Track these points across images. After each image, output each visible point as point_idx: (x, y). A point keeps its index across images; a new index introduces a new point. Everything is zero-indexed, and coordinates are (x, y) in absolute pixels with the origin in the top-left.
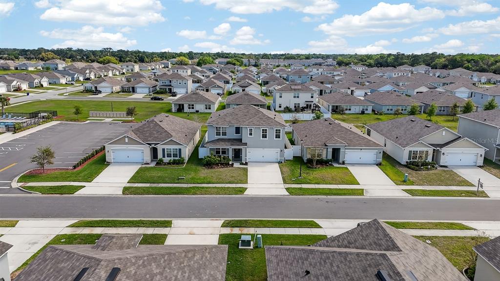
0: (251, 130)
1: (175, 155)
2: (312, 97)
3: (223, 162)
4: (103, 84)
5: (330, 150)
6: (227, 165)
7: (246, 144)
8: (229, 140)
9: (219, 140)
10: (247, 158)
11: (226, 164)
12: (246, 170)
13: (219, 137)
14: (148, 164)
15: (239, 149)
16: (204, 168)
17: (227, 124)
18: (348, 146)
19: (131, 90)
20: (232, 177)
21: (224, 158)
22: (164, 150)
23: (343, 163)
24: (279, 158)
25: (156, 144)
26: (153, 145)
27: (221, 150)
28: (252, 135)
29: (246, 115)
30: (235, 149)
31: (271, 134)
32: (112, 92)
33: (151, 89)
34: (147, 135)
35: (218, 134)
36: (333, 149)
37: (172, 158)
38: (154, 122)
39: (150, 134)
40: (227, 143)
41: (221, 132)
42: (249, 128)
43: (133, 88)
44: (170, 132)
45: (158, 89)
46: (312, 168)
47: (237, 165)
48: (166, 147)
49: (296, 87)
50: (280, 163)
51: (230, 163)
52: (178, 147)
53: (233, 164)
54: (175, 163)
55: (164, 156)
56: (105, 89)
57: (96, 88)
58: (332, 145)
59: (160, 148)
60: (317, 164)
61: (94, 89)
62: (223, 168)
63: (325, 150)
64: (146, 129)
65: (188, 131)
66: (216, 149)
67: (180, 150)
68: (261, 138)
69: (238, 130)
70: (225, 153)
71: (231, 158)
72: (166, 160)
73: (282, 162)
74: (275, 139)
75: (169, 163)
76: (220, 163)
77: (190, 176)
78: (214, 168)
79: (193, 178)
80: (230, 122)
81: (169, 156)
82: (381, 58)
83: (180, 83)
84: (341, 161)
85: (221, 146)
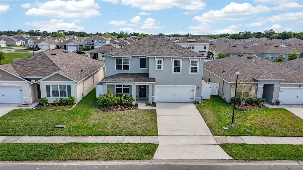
0: (160, 62)
1: (63, 94)
2: (205, 48)
3: (124, 103)
4: (42, 43)
5: (261, 87)
6: (130, 105)
7: (153, 80)
8: (132, 75)
9: (119, 75)
10: (155, 97)
11: (128, 105)
12: (154, 113)
13: (119, 71)
14: (27, 105)
15: (145, 86)
16: (98, 110)
17: (130, 55)
18: (284, 82)
19: (63, 47)
20: (135, 124)
21: (125, 98)
22: (48, 87)
23: (278, 103)
24: (195, 97)
25: (37, 79)
26: (34, 81)
27: (122, 88)
28: (160, 68)
29: (153, 46)
30: (140, 86)
31: (185, 66)
32: (49, 49)
33: (78, 47)
34: (29, 68)
35: (118, 67)
36: (265, 85)
37: (59, 98)
38: (43, 55)
39: (33, 67)
40: (129, 78)
41: (122, 64)
42: (157, 59)
43: (65, 46)
44: (59, 66)
45: (84, 47)
46: (240, 110)
47: (142, 106)
48: (51, 83)
49: (191, 40)
50: (196, 103)
51: (134, 103)
52: (66, 83)
53: (137, 105)
54: (62, 104)
55: (49, 96)
56: (44, 47)
57: (37, 46)
58: (264, 80)
59: (43, 84)
60: (246, 105)
61: (35, 47)
62: (124, 110)
63: (255, 86)
64: (29, 62)
65: (88, 67)
66: (117, 86)
67: (69, 87)
68: (173, 72)
69: (143, 63)
70: (128, 92)
71: (134, 97)
72: (51, 99)
73: (198, 103)
74: (190, 73)
75: (54, 104)
76: (120, 104)
77: (75, 123)
78: (112, 110)
79: (76, 127)
80: (133, 52)
81: (55, 94)
82: (235, 35)
83: (100, 43)
84: (274, 101)
85: (123, 82)
